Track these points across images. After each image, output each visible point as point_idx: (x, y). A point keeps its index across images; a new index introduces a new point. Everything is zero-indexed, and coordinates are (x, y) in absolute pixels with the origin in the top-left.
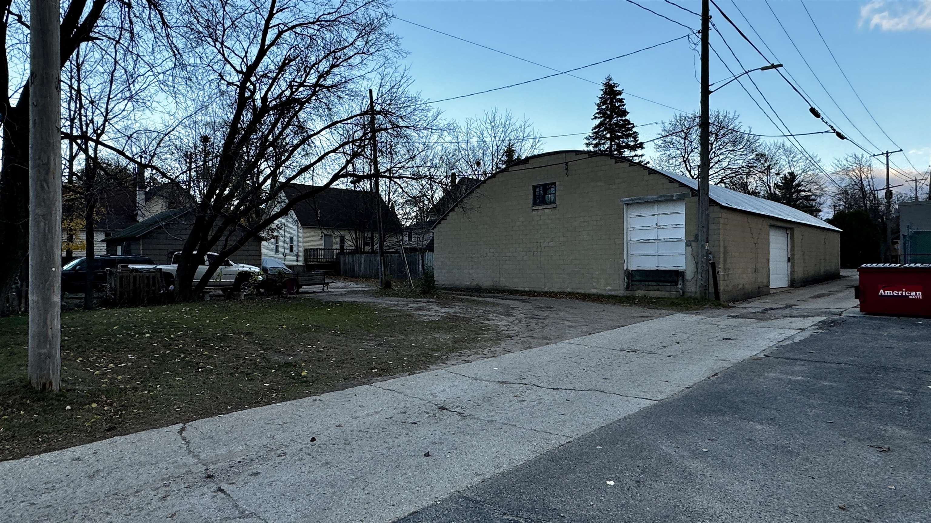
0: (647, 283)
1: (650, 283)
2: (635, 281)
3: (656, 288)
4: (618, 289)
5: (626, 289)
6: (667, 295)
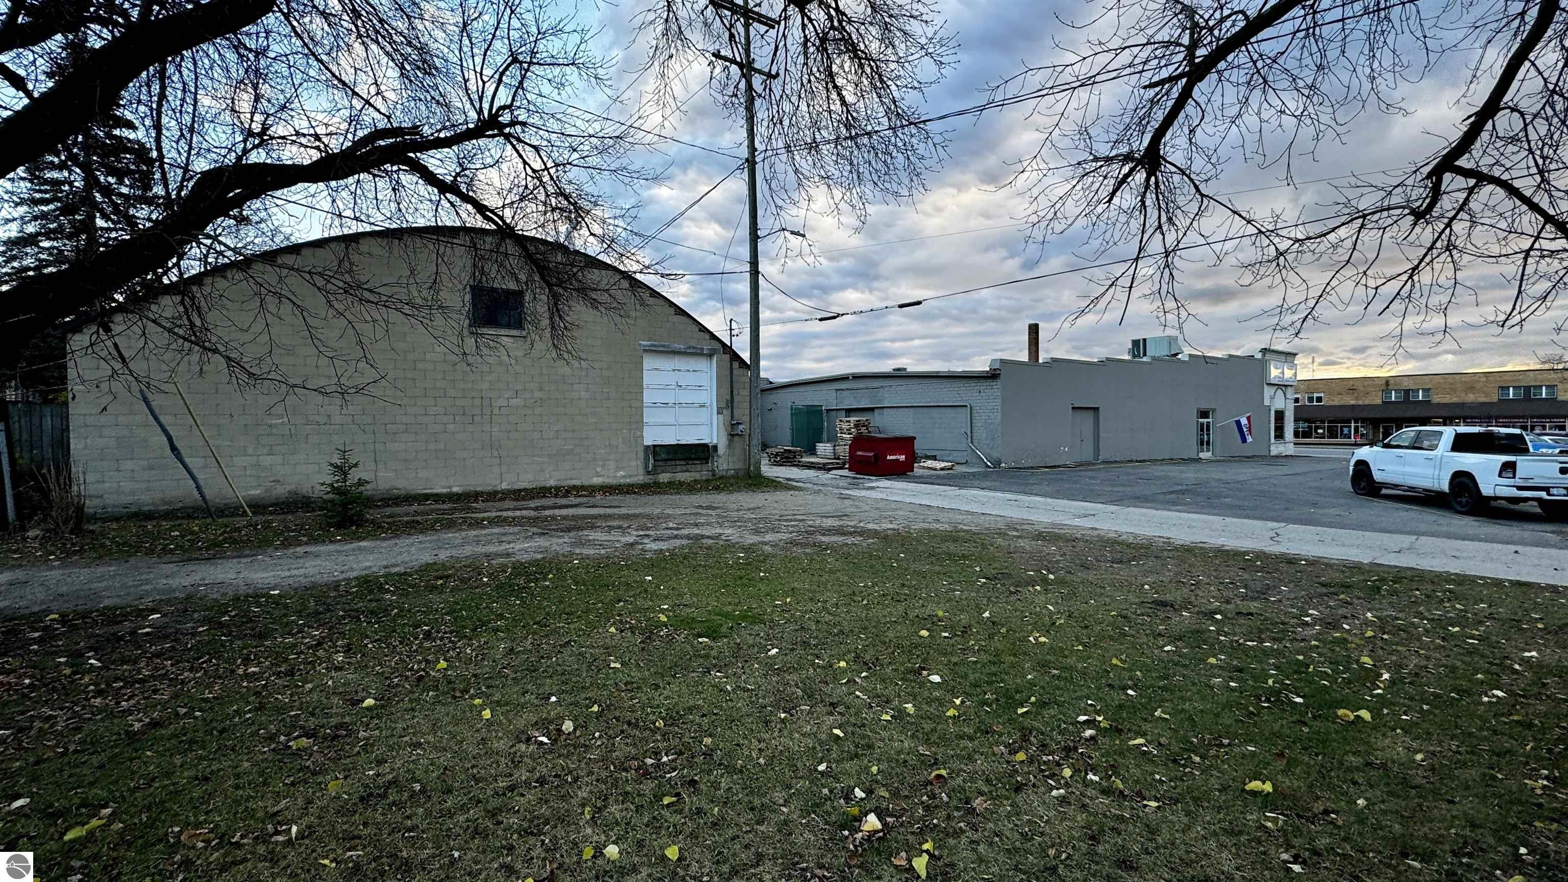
0: (674, 463)
1: (678, 462)
2: (658, 461)
3: (684, 468)
4: (637, 473)
5: (648, 473)
6: (697, 476)
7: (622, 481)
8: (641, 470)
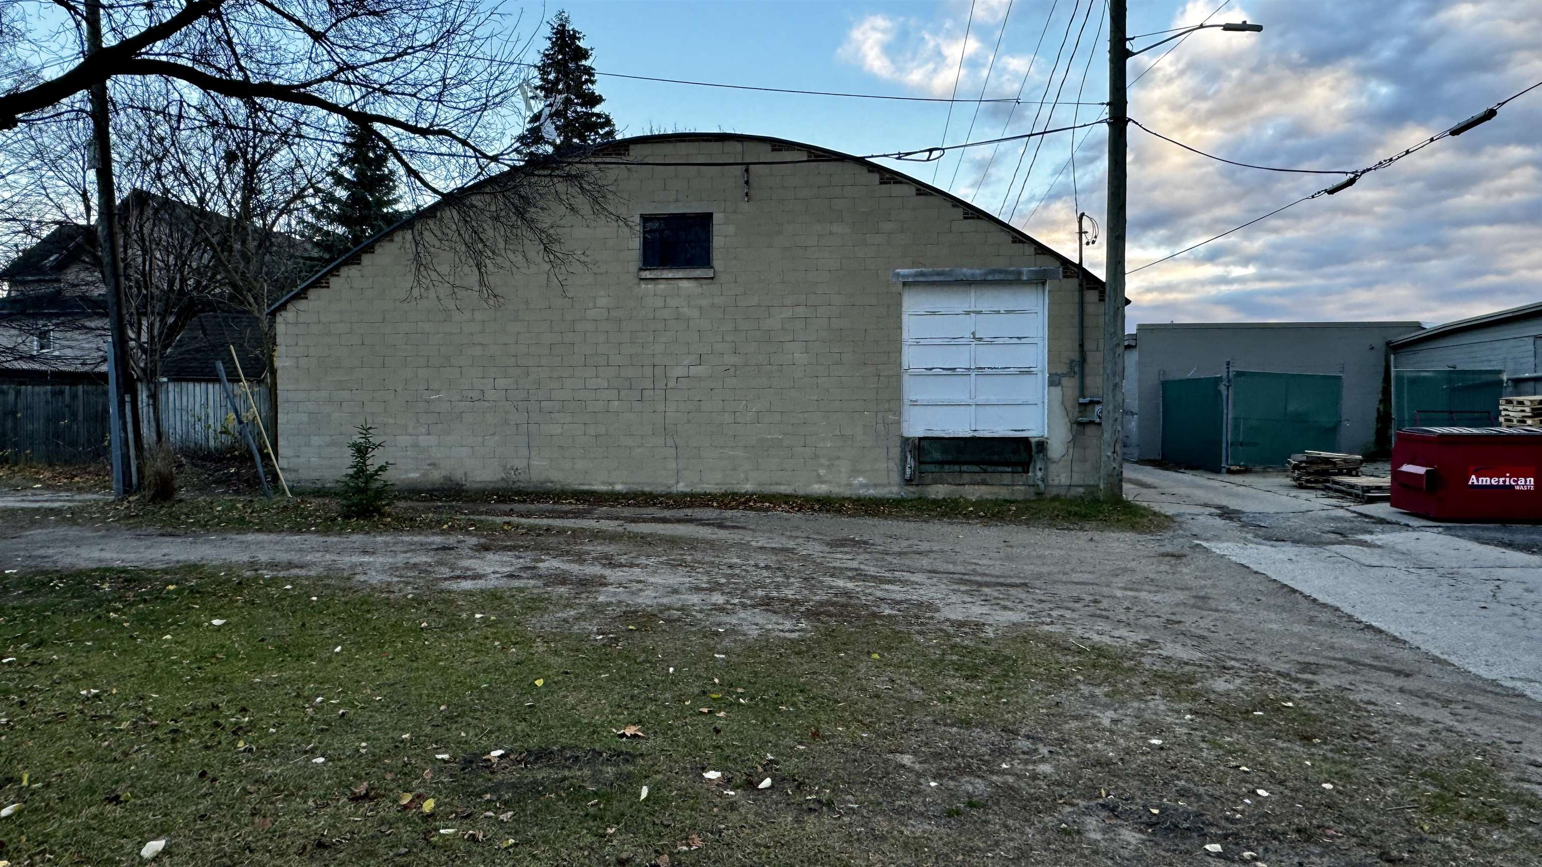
0: (957, 468)
1: (964, 468)
2: (925, 463)
3: (978, 478)
4: (886, 481)
5: (909, 482)
6: (1003, 493)
7: (862, 492)
8: (895, 477)
